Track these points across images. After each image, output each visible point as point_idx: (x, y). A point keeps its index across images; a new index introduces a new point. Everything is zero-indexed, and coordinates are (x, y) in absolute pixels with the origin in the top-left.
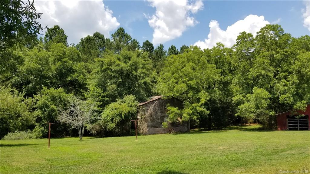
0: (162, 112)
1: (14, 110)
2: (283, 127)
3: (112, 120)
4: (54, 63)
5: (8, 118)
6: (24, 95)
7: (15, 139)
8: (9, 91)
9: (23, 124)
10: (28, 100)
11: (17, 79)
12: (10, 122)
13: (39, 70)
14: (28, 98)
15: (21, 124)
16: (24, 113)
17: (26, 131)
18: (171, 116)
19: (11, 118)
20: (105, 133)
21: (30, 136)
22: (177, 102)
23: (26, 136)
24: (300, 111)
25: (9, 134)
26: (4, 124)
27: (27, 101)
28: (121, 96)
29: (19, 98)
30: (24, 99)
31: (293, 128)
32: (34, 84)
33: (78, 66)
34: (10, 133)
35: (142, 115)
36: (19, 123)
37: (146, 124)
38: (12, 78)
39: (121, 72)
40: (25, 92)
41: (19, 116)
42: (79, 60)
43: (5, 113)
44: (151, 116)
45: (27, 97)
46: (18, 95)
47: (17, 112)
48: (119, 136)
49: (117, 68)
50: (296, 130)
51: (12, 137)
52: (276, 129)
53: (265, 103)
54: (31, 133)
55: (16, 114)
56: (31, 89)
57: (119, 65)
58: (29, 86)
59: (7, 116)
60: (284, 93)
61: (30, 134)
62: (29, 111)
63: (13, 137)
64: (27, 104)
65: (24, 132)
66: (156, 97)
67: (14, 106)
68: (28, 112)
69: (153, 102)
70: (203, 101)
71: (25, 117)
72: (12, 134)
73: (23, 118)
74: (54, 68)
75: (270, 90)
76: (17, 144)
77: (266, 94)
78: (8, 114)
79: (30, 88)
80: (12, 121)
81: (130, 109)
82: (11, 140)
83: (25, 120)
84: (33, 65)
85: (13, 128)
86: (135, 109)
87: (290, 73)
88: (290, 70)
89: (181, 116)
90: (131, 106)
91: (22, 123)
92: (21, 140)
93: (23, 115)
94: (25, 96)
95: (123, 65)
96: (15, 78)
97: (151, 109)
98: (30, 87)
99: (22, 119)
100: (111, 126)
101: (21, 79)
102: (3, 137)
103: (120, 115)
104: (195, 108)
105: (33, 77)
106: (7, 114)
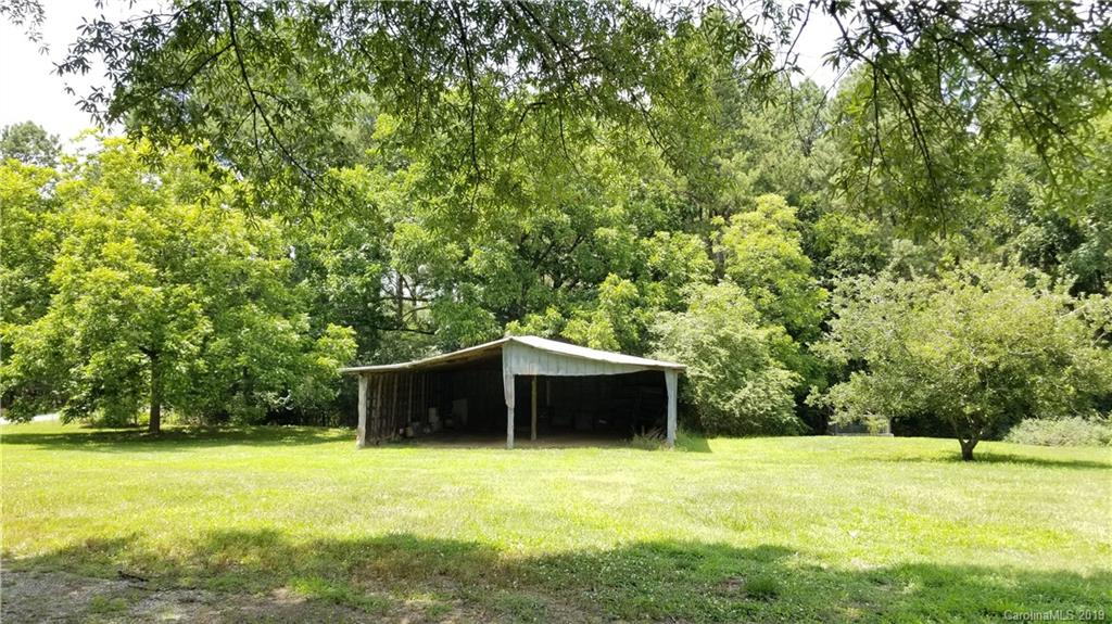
1: (1044, 341)
5: (1028, 369)
6: (1071, 286)
7: (1047, 444)
8: (1018, 275)
9: (1079, 392)
10: (1088, 303)
11: (1034, 233)
12: (1033, 383)
14: (1086, 297)
15: (1072, 388)
16: (1080, 351)
17: (1084, 418)
19: (1037, 367)
21: (1101, 434)
23: (1087, 433)
25: (1024, 422)
26: (1015, 387)
27: (1085, 309)
29: (1056, 297)
30: (1074, 301)
32: (1096, 243)
34: (1030, 420)
36: (1066, 386)
40: (1072, 277)
41: (1061, 362)
43: (1017, 350)
45: (1083, 294)
46: (1051, 288)
47: (1053, 346)
51: (1037, 434)
54: (1103, 424)
55: (1051, 354)
56: (1089, 263)
58: (1078, 254)
59: (1021, 362)
61: (1098, 427)
62: (1097, 344)
63: (1040, 435)
64: (1087, 317)
65: (1079, 418)
67: (1042, 327)
68: (1095, 348)
71: (1083, 366)
72: (1038, 425)
73: (1078, 367)
76: (1063, 458)
78: (1027, 356)
79: (1084, 258)
80: (1040, 378)
82: (1035, 442)
83: (1085, 378)
85: (1046, 403)
91: (1075, 384)
92: (1071, 447)
93: (1075, 359)
94: (1074, 292)
96: (1027, 231)
98: (1082, 255)
99: (1076, 374)
101: (1049, 232)
102: (1009, 431)
105: (1090, 221)
106: (1022, 357)
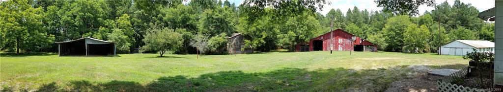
0: (240, 42)
2: (299, 50)
3: (214, 46)
4: (180, 15)
13: (173, 19)
18: (246, 45)
20: (209, 53)
22: (248, 37)
24: (307, 43)
28: (218, 33)
31: (303, 51)
33: (191, 16)
35: (230, 44)
37: (232, 49)
38: (160, 23)
39: (218, 19)
42: (191, 13)
44: (234, 44)
48: (216, 54)
49: (216, 17)
50: (304, 51)
52: (296, 51)
53: (294, 39)
57: (218, 15)
60: (302, 34)
66: (236, 34)
69: (235, 37)
70: (264, 37)
74: (180, 18)
75: (295, 32)
77: (295, 35)
81: (223, 40)
84: (171, 16)
86: (227, 40)
87: (304, 25)
88: (304, 24)
89: (251, 44)
90: (225, 39)
95: (220, 15)
97: (234, 41)
100: (214, 49)
103: (219, 44)
104: (259, 40)
